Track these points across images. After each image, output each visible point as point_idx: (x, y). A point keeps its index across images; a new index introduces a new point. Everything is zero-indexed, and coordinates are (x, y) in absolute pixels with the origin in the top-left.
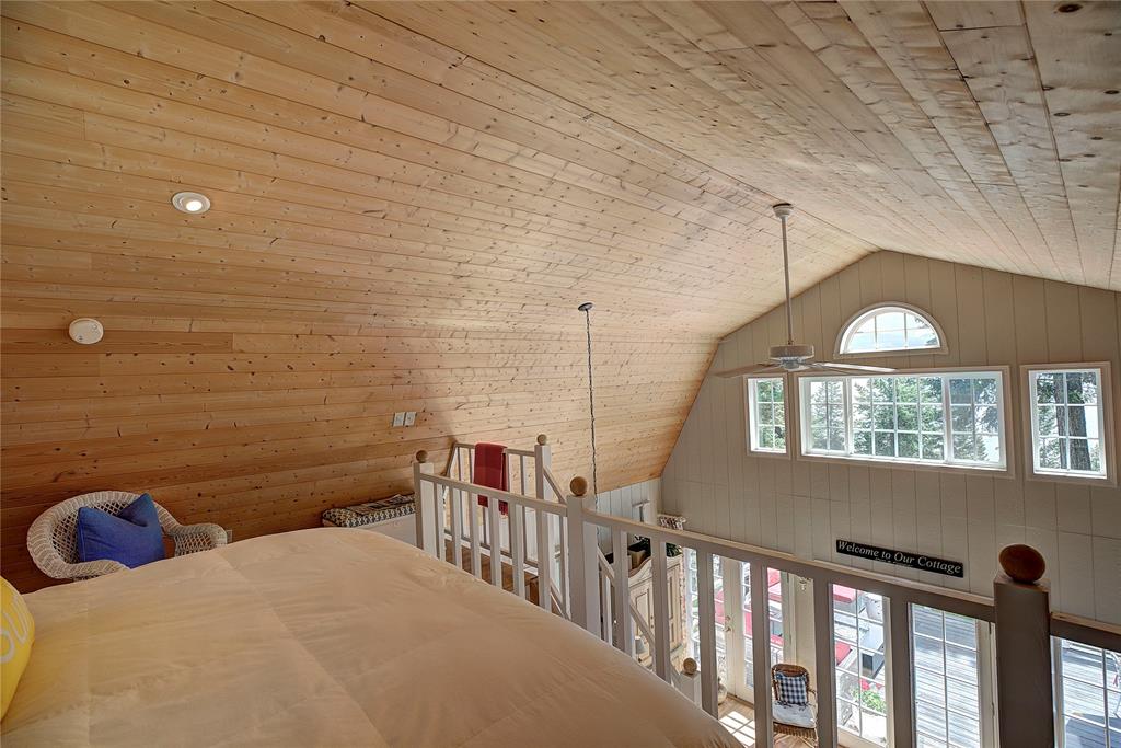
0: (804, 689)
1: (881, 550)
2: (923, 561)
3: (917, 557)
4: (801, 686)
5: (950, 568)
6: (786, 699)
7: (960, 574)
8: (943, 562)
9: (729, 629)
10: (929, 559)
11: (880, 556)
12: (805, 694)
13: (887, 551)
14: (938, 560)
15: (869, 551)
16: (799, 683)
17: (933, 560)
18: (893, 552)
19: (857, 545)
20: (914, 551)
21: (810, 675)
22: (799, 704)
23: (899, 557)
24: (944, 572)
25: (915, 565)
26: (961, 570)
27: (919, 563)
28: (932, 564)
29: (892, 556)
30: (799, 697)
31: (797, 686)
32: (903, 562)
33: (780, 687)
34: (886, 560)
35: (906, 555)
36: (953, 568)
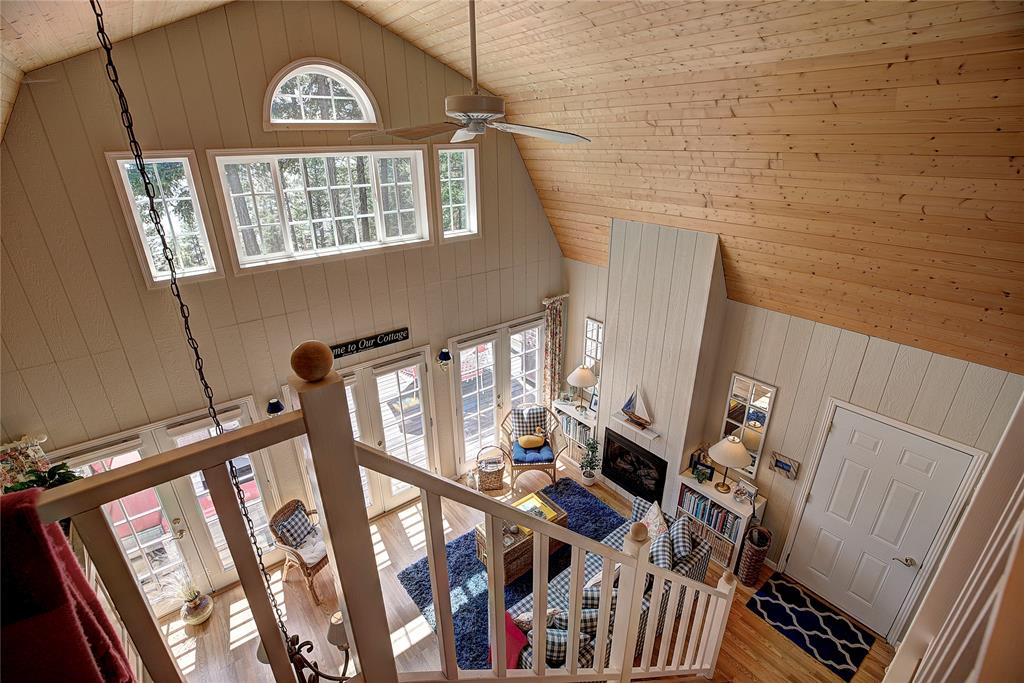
0: (306, 516)
1: (346, 345)
2: (381, 339)
3: (375, 337)
5: (399, 335)
6: (298, 540)
7: (407, 338)
8: (395, 332)
10: (385, 335)
11: (346, 352)
13: (352, 343)
14: (391, 333)
15: (336, 351)
17: (387, 334)
18: (356, 342)
20: (374, 334)
22: (309, 533)
23: (362, 344)
24: (397, 340)
25: (376, 345)
26: (408, 333)
27: (377, 341)
28: (388, 338)
29: (357, 346)
30: (306, 528)
31: (300, 520)
32: (366, 347)
33: (288, 534)
34: (352, 352)
35: (368, 339)
36: (402, 334)
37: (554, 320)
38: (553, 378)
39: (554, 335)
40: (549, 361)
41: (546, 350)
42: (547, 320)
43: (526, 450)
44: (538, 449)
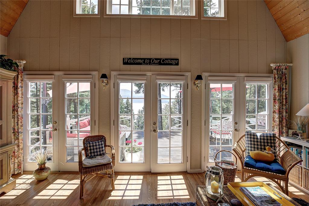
0: (103, 145)
1: (145, 59)
2: (163, 61)
3: (160, 59)
4: (102, 144)
5: (174, 62)
6: (93, 154)
7: (177, 64)
8: (171, 59)
9: (56, 130)
10: (166, 59)
11: (144, 62)
12: (104, 148)
13: (147, 59)
14: (169, 59)
15: (139, 61)
16: (100, 143)
18: (150, 59)
19: (133, 59)
20: (159, 57)
21: (106, 138)
22: (100, 155)
23: (153, 61)
24: (171, 64)
25: (160, 64)
26: (178, 62)
27: (161, 62)
28: (167, 62)
29: (150, 61)
30: (100, 151)
31: (99, 145)
32: (154, 63)
33: (89, 148)
34: (147, 64)
35: (156, 59)
36: (175, 62)
37: (281, 78)
38: (281, 122)
39: (280, 90)
40: (277, 107)
41: (275, 99)
42: (275, 78)
43: (257, 161)
44: (269, 163)
